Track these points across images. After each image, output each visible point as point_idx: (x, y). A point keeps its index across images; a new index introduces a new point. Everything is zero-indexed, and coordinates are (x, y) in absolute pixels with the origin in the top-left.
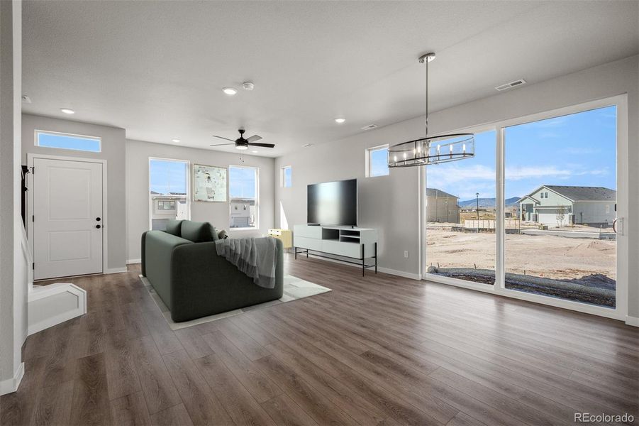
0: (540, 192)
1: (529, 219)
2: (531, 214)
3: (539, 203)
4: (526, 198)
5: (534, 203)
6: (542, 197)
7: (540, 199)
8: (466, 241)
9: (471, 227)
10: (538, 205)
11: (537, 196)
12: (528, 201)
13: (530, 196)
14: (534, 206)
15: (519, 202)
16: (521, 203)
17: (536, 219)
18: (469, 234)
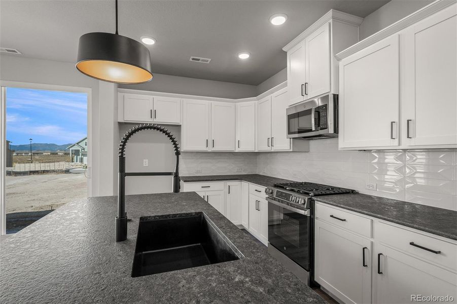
0: (85, 141)
1: (77, 162)
2: (78, 157)
3: (84, 149)
4: (75, 145)
5: (80, 149)
6: (86, 145)
7: (84, 146)
8: (15, 184)
9: (22, 170)
10: (83, 151)
11: (83, 144)
12: (76, 148)
13: (77, 144)
14: (80, 151)
15: (69, 148)
16: (71, 149)
17: (82, 161)
18: (18, 177)
